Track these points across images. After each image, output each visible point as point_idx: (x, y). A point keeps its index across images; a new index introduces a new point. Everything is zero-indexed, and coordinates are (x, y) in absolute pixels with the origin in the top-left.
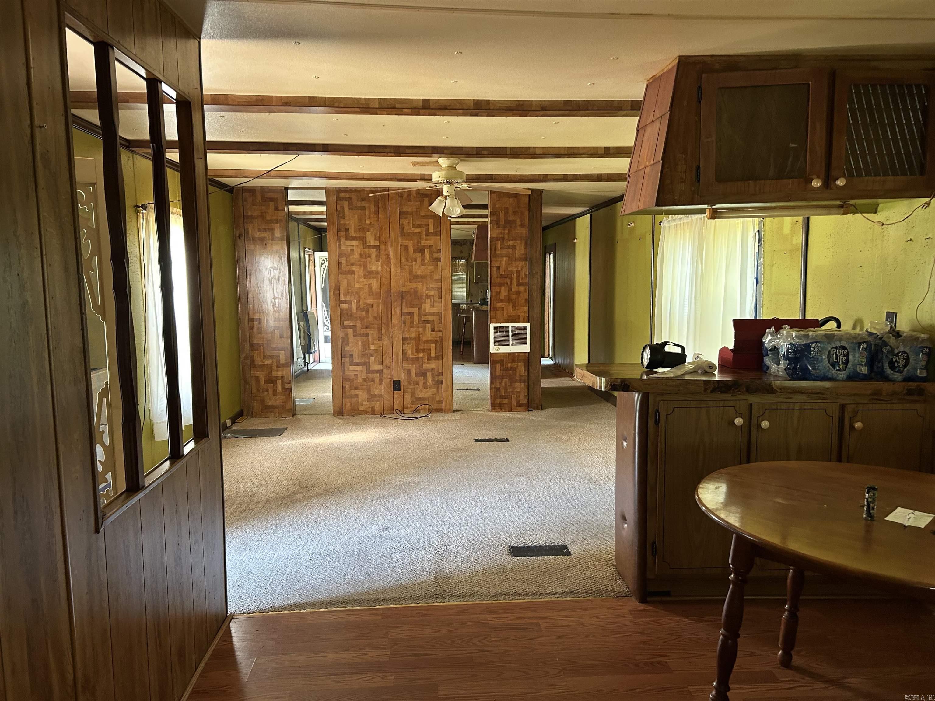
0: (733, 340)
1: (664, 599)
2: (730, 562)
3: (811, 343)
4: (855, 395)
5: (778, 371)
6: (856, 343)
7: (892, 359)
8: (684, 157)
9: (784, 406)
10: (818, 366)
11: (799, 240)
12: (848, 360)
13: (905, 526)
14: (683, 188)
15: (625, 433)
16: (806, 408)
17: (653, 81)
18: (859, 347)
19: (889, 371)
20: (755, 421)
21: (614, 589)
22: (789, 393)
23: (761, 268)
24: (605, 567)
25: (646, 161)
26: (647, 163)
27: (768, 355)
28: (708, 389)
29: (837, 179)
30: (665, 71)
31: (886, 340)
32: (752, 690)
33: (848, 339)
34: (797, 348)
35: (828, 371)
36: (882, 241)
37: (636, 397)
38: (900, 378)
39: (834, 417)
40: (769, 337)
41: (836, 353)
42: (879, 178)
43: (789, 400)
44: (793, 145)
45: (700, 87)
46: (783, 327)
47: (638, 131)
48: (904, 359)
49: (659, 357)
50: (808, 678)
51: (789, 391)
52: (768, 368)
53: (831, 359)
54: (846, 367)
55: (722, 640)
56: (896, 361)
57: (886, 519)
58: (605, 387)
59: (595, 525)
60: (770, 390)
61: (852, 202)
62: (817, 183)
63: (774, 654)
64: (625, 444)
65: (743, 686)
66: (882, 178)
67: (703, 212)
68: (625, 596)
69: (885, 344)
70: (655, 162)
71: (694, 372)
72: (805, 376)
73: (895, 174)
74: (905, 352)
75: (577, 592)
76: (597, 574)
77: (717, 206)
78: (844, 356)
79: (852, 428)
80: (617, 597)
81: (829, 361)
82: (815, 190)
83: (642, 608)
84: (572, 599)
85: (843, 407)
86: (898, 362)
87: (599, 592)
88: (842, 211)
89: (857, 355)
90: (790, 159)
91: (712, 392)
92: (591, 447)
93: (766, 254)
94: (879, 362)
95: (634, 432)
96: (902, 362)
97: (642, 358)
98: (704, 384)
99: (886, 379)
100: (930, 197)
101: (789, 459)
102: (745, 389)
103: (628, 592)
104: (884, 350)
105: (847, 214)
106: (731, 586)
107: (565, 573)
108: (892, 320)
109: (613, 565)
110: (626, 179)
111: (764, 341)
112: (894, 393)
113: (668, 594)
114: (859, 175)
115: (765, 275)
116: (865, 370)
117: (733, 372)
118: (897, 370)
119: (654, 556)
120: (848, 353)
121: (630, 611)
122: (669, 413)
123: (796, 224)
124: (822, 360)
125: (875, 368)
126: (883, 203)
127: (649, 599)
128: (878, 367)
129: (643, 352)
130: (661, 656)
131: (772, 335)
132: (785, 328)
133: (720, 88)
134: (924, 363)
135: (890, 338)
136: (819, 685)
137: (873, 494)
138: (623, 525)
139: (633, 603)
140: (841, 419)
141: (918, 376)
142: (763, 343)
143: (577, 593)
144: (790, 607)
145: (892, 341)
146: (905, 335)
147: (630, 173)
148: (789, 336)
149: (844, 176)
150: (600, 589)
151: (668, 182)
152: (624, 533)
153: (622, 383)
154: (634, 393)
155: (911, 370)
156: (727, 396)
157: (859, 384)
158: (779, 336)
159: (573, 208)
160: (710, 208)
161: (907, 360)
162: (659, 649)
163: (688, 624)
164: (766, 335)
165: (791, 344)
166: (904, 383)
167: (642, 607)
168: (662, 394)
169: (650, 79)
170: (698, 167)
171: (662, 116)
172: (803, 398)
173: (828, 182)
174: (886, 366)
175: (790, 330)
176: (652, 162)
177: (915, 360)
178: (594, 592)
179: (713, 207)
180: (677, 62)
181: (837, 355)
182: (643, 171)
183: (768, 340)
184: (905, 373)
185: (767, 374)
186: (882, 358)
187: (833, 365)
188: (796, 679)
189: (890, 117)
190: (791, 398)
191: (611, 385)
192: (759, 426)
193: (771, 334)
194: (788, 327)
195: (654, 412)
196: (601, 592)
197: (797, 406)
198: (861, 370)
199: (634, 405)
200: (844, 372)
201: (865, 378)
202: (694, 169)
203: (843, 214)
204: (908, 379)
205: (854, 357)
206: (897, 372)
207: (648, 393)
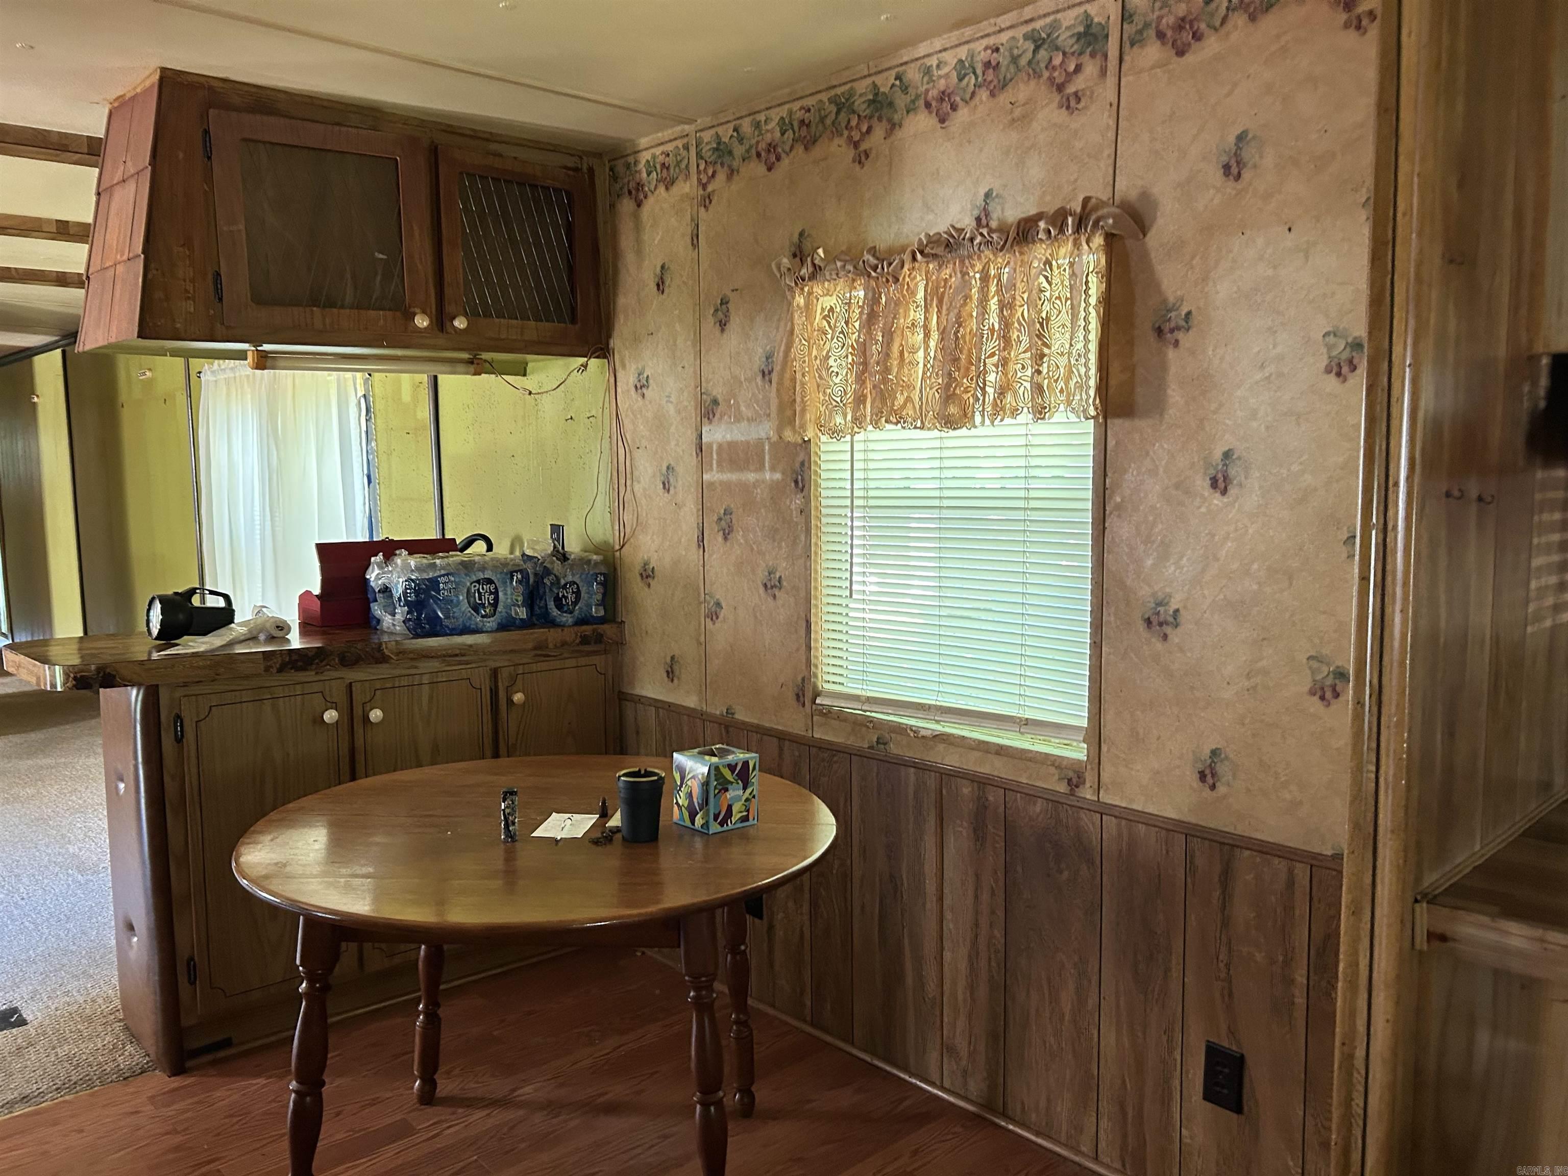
0: (318, 578)
1: (222, 1054)
2: (298, 962)
3: (440, 576)
4: (512, 651)
5: (394, 625)
6: (506, 574)
7: (558, 594)
8: (188, 253)
9: (405, 681)
10: (454, 613)
11: (425, 412)
12: (496, 599)
13: (556, 841)
14: (192, 310)
15: (119, 767)
16: (439, 680)
17: (122, 105)
18: (512, 579)
19: (555, 612)
20: (360, 713)
21: (119, 1065)
22: (412, 659)
23: (374, 458)
24: (100, 1029)
25: (117, 253)
26: (119, 257)
27: (376, 601)
28: (272, 667)
29: (454, 318)
30: (138, 90)
31: (548, 566)
32: (370, 1163)
33: (495, 567)
34: (419, 585)
35: (470, 619)
36: (537, 418)
37: (135, 695)
38: (570, 621)
39: (483, 690)
40: (377, 571)
41: (478, 590)
42: (516, 321)
43: (413, 671)
44: (381, 256)
45: (206, 132)
46: (398, 552)
47: (99, 194)
48: (573, 592)
49: (181, 616)
50: (460, 1110)
51: (411, 656)
52: (378, 621)
53: (472, 600)
54: (495, 611)
55: (294, 1102)
56: (563, 596)
57: (533, 835)
58: (64, 684)
59: (84, 952)
60: (379, 657)
61: (486, 356)
62: (422, 322)
63: (408, 1089)
64: (122, 786)
65: (358, 1162)
66: (520, 322)
67: (241, 356)
68: (142, 1073)
69: (547, 572)
70: (131, 255)
71: (252, 638)
72: (434, 628)
73: (538, 319)
74: (575, 583)
75: (36, 1094)
76: (82, 1046)
77: (266, 347)
78: (491, 593)
79: (510, 702)
80: (125, 1079)
81: (469, 602)
82: (420, 332)
83: (175, 1085)
84: (26, 1110)
85: (495, 673)
86: (566, 598)
87: (87, 1081)
88: (472, 368)
89: (509, 591)
90: (379, 278)
91: (280, 671)
92: (85, 801)
93: (379, 434)
94: (541, 599)
95: (133, 762)
96: (571, 597)
97: (148, 622)
98: (264, 659)
99: (552, 623)
100: (586, 357)
101: (419, 765)
102: (337, 661)
103: (148, 1062)
104: (546, 581)
105: (480, 374)
106: (304, 1003)
107: (10, 1063)
108: (558, 535)
109: (120, 1021)
110: (83, 283)
111: (368, 577)
112: (564, 644)
113: (227, 1043)
114: (487, 315)
115: (381, 469)
116: (522, 613)
117: (324, 633)
118: (565, 609)
119: (192, 983)
120: (496, 588)
121: (151, 1098)
122: (203, 717)
123: (419, 386)
124: (459, 602)
125: (536, 608)
126: (534, 362)
127: (189, 1064)
128: (540, 608)
129: (149, 611)
130: (209, 1162)
131: (380, 567)
132: (400, 555)
133: (245, 140)
134: (599, 597)
135: (552, 562)
136: (479, 1114)
137: (512, 801)
138: (129, 940)
139: (160, 1080)
140: (494, 693)
141: (593, 616)
142: (367, 581)
143: (35, 1097)
144: (426, 1006)
145: (557, 567)
146: (573, 557)
147: (90, 272)
148: (406, 566)
149: (466, 315)
150: (87, 1075)
151: (158, 295)
152: (133, 954)
153: (99, 673)
154: (129, 688)
155: (585, 608)
156: (309, 676)
157: (514, 635)
158: (390, 569)
159: (24, 335)
160: (253, 351)
161: (578, 593)
162: (206, 1150)
163: (264, 1086)
164: (371, 568)
165: (409, 580)
166: (576, 628)
167: (177, 1082)
168: (185, 685)
169: (116, 100)
170: (218, 275)
171: (138, 173)
172: (435, 665)
173: (441, 321)
174: (551, 605)
175: (409, 557)
176: (125, 257)
177: (588, 593)
178: (75, 1083)
179: (259, 348)
180: (157, 77)
181: (480, 593)
182: (111, 273)
183: (374, 576)
184: (576, 613)
185: (378, 632)
186: (545, 592)
187: (476, 608)
188: (443, 1118)
189: (522, 232)
190: (416, 667)
191: (75, 678)
192: (366, 719)
193: (378, 566)
194: (404, 552)
195: (172, 719)
196: (90, 1080)
197: (425, 680)
198: (517, 613)
199: (130, 710)
200: (492, 619)
201: (525, 625)
202: (210, 277)
203: (475, 374)
204: (583, 621)
205: (506, 594)
206: (566, 612)
207: (157, 686)
